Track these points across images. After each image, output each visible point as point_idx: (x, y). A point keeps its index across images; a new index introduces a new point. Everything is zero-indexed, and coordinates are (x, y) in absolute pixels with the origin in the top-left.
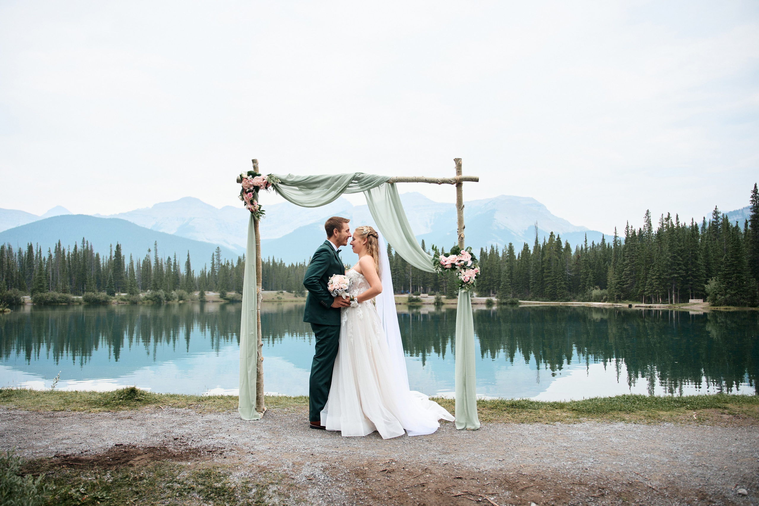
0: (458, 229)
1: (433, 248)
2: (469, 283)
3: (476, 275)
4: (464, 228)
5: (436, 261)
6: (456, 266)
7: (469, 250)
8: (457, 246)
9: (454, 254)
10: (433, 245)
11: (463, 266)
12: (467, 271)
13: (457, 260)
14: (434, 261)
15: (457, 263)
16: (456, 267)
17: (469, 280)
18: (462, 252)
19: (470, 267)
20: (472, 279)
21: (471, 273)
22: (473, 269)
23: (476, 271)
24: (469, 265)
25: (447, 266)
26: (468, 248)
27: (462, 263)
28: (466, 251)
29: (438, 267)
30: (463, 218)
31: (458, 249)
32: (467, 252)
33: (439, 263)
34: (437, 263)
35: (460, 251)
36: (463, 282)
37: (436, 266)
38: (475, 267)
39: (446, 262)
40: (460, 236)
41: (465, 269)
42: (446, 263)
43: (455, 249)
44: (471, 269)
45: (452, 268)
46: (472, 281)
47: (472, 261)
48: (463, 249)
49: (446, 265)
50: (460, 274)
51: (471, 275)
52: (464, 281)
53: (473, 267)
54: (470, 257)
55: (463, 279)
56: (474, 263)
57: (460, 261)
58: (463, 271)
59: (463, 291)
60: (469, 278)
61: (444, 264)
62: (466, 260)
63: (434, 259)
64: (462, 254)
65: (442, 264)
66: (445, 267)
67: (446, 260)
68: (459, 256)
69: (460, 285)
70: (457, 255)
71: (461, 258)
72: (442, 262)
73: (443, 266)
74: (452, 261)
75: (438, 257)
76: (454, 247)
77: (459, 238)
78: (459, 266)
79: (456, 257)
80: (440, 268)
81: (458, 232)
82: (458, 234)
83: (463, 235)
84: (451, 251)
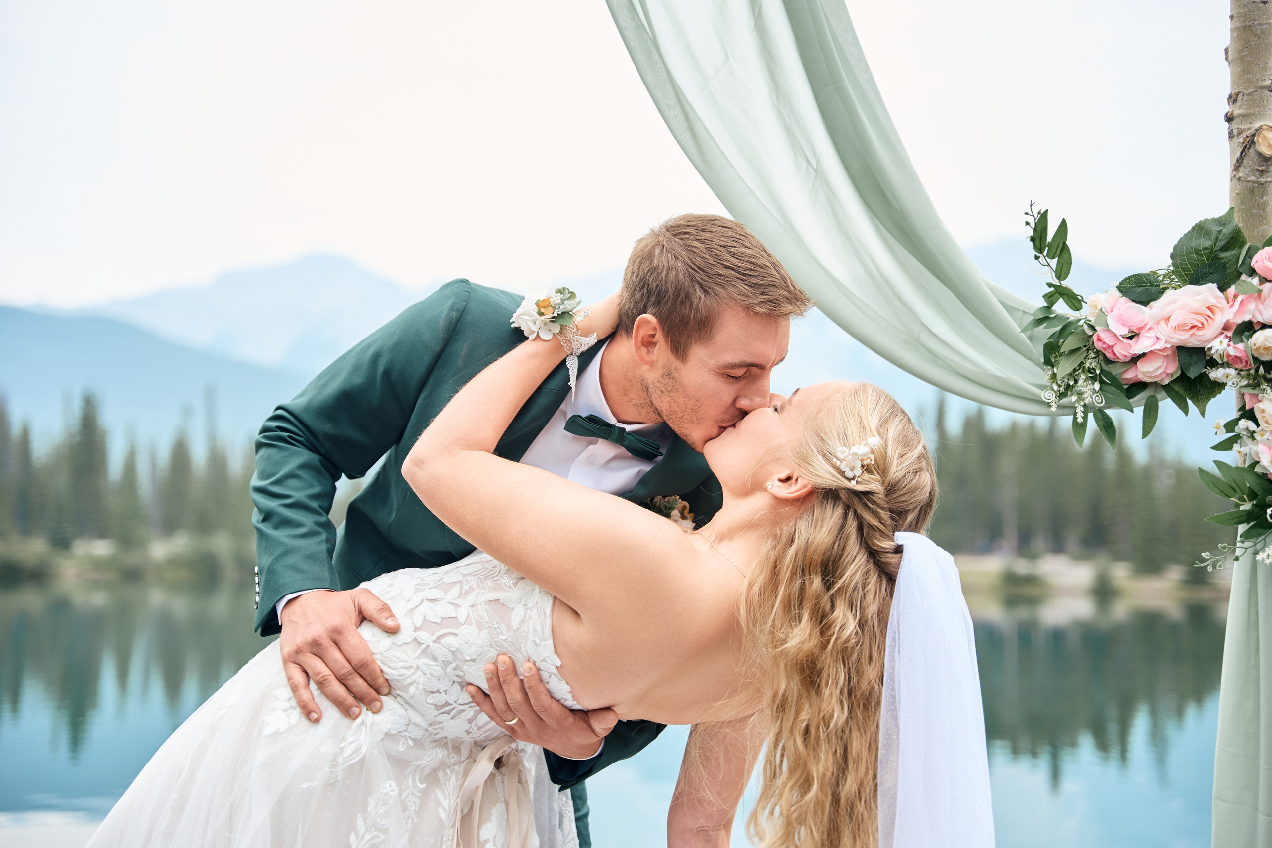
0: (1233, 99)
1: (1038, 238)
5: (1067, 328)
6: (1213, 364)
8: (1221, 221)
9: (1197, 280)
10: (1044, 216)
11: (1267, 364)
13: (1220, 320)
14: (1045, 332)
15: (1220, 346)
16: (1216, 374)
18: (1261, 260)
25: (1146, 371)
27: (1265, 340)
29: (1073, 375)
31: (1235, 240)
33: (1087, 345)
34: (1068, 344)
35: (1250, 255)
36: (1268, 482)
37: (1064, 368)
39: (1134, 336)
40: (1249, 143)
42: (1138, 347)
43: (1205, 243)
45: (1183, 379)
49: (1135, 359)
50: (1244, 423)
55: (1268, 461)
57: (1247, 329)
58: (1267, 404)
61: (1123, 351)
63: (1045, 318)
64: (1264, 280)
65: (1109, 356)
66: (1130, 375)
67: (1136, 323)
68: (1235, 297)
69: (1246, 507)
70: (1222, 289)
71: (1252, 306)
72: (1108, 340)
73: (1115, 370)
74: (1179, 327)
75: (1075, 302)
76: (1200, 229)
77: (1238, 164)
78: (1240, 366)
79: (1213, 301)
80: (1094, 379)
81: (1229, 119)
82: (1231, 136)
83: (1265, 137)
84: (1173, 256)
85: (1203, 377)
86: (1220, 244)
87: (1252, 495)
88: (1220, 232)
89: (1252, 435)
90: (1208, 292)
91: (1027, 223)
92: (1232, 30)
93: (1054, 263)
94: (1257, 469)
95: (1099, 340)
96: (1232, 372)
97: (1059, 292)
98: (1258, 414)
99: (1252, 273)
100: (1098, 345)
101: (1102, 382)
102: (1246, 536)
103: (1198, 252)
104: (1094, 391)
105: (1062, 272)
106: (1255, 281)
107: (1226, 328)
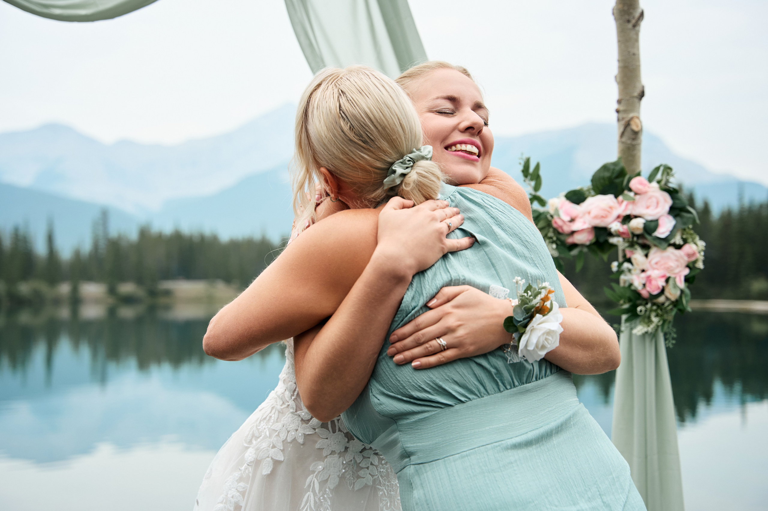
0: (619, 102)
1: (526, 171)
2: (662, 299)
3: (687, 271)
4: (642, 95)
6: (611, 235)
7: (659, 176)
8: (615, 164)
9: (604, 193)
10: (528, 160)
11: (638, 236)
12: (655, 254)
13: (615, 213)
15: (616, 226)
16: (613, 240)
17: (662, 291)
18: (634, 183)
19: (666, 240)
20: (675, 286)
21: (672, 264)
22: (678, 247)
23: (689, 255)
24: (663, 231)
25: (578, 239)
26: (657, 169)
27: (637, 224)
28: (651, 179)
30: (638, 60)
31: (622, 173)
32: (654, 184)
33: (549, 225)
35: (629, 182)
36: (637, 294)
38: (685, 241)
39: (572, 220)
40: (627, 125)
41: (646, 247)
42: (575, 226)
43: (607, 174)
44: (671, 250)
45: (596, 242)
46: (672, 294)
47: (675, 216)
48: (639, 174)
49: (573, 233)
50: (626, 265)
51: (669, 269)
52: (644, 293)
53: (678, 240)
54: (666, 202)
55: (637, 284)
56: (681, 226)
57: (627, 219)
58: (638, 255)
59: (640, 329)
60: (661, 283)
61: (567, 229)
62: (650, 214)
64: (636, 194)
65: (560, 230)
66: (570, 240)
67: (574, 214)
68: (622, 201)
69: (626, 306)
70: (616, 197)
71: (630, 207)
72: (560, 223)
73: (562, 238)
74: (596, 217)
75: (542, 203)
76: (605, 168)
77: (622, 135)
78: (625, 236)
79: (612, 204)
80: (553, 242)
81: (618, 111)
82: (619, 120)
83: (635, 123)
84: (592, 181)
85: (607, 241)
86: (614, 176)
87: (630, 300)
88: (614, 169)
89: (630, 270)
90: (609, 198)
91: (520, 164)
92: (620, 67)
93: (533, 183)
94: (633, 288)
95: (556, 223)
96: (620, 239)
97: (535, 198)
98: (633, 261)
99: (630, 190)
100: (555, 225)
101: (557, 244)
102: (627, 320)
103: (603, 178)
104: (553, 249)
105: (537, 188)
106: (632, 194)
107: (618, 217)
